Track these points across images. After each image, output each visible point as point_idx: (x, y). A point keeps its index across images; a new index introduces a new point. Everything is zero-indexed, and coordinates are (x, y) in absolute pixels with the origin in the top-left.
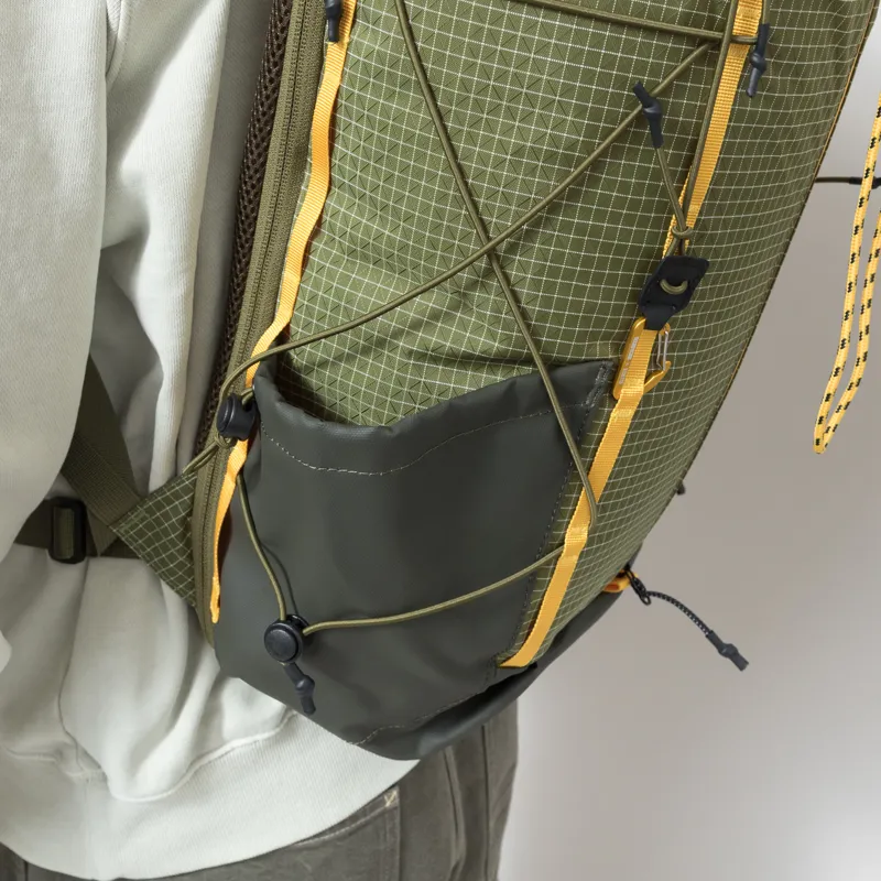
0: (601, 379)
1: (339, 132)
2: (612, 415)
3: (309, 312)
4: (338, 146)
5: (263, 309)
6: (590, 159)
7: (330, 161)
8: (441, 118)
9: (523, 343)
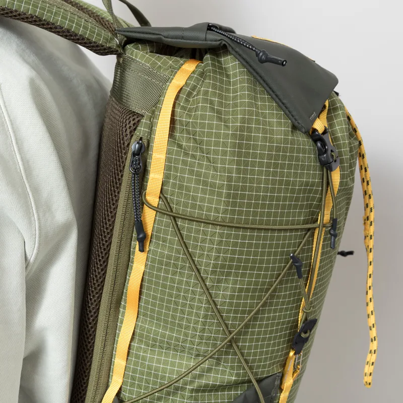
0: (277, 383)
1: (145, 291)
2: (281, 396)
3: (133, 378)
4: (144, 297)
5: (103, 380)
6: (272, 289)
7: (139, 304)
8: (204, 281)
9: (245, 374)
